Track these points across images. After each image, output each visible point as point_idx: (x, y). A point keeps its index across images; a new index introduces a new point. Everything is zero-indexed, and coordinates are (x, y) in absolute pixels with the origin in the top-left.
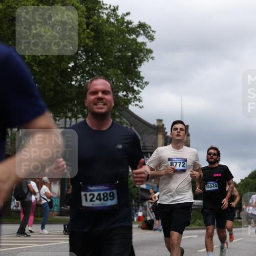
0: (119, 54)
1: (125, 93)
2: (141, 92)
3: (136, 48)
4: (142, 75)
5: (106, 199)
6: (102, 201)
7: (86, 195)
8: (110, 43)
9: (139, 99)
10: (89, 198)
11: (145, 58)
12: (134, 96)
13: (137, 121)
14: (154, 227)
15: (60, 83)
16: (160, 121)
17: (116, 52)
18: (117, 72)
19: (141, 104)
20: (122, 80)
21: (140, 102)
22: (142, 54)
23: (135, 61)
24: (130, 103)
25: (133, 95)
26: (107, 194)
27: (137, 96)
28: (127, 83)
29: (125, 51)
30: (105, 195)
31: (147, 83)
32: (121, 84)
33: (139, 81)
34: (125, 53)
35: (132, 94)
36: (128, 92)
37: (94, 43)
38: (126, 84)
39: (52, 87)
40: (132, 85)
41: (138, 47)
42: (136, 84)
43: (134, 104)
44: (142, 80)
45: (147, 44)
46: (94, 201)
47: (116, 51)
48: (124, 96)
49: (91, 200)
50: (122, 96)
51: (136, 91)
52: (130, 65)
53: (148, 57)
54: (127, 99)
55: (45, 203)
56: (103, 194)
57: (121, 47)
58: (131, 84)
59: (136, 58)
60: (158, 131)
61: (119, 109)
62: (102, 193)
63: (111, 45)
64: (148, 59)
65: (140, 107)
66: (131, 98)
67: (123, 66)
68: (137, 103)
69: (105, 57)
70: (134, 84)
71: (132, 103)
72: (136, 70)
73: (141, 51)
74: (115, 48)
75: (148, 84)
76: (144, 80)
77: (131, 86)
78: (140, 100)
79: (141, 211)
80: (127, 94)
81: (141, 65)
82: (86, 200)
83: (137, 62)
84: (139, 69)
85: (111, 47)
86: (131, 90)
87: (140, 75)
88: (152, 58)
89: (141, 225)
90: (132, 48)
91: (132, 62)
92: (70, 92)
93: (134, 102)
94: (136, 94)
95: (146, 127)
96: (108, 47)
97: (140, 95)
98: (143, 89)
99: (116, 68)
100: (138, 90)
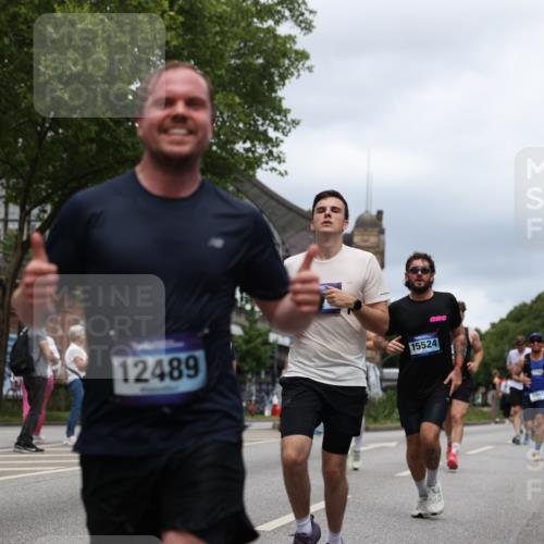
0: (238, 62)
1: (248, 145)
2: (282, 141)
3: (274, 48)
4: (285, 105)
5: (176, 374)
6: (168, 382)
8: (218, 39)
9: (279, 157)
11: (292, 70)
12: (267, 151)
13: (273, 203)
15: (112, 124)
17: (231, 58)
18: (233, 100)
19: (281, 168)
20: (242, 117)
21: (280, 163)
22: (287, 62)
23: (272, 75)
24: (258, 166)
25: (266, 148)
26: (179, 361)
27: (275, 150)
28: (252, 122)
29: (252, 54)
30: (175, 364)
31: (295, 123)
32: (241, 125)
34: (251, 60)
35: (263, 146)
36: (256, 143)
37: (184, 39)
38: (250, 125)
39: (93, 135)
40: (265, 127)
41: (278, 46)
42: (272, 125)
43: (268, 167)
44: (285, 116)
45: (297, 40)
46: (146, 381)
47: (231, 54)
48: (247, 150)
49: (138, 379)
50: (242, 151)
51: (271, 139)
52: (262, 85)
53: (300, 66)
54: (255, 158)
55: (75, 381)
56: (171, 362)
57: (242, 45)
58: (263, 125)
59: (273, 70)
62: (166, 358)
63: (222, 42)
64: (298, 71)
65: (281, 174)
66: (262, 155)
67: (244, 86)
68: (274, 164)
69: (208, 69)
70: (269, 125)
71: (264, 166)
72: (273, 95)
74: (229, 49)
75: (298, 124)
76: (290, 117)
77: (261, 128)
78: (280, 159)
80: (254, 146)
81: (284, 85)
82: (126, 380)
83: (276, 79)
85: (220, 46)
86: (262, 137)
87: (280, 106)
88: (310, 69)
90: (265, 48)
91: (265, 79)
92: (133, 144)
93: (267, 163)
94: (273, 146)
95: (291, 215)
96: (214, 47)
97: (280, 149)
98: (287, 135)
99: (231, 91)
100: (277, 138)
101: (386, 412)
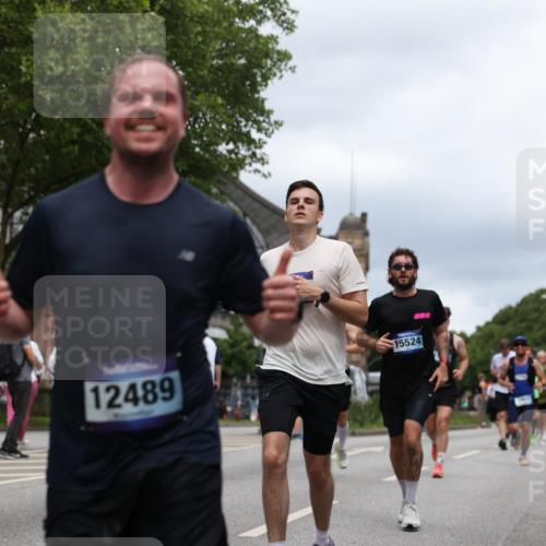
0: (220, 62)
1: (231, 146)
2: (265, 143)
3: (256, 48)
4: (268, 106)
5: (150, 397)
6: (142, 406)
7: (95, 390)
8: (200, 39)
9: (262, 159)
10: (105, 398)
11: (275, 70)
12: (250, 153)
13: (256, 205)
15: (94, 125)
17: (213, 59)
18: (215, 100)
19: (265, 169)
20: (225, 117)
21: (263, 164)
22: (269, 62)
23: (254, 76)
24: (242, 168)
25: (249, 149)
27: (258, 152)
28: (235, 124)
29: (234, 54)
30: (149, 387)
31: (278, 124)
32: (224, 127)
33: (261, 119)
34: (233, 61)
35: (246, 147)
36: (240, 144)
38: (233, 126)
39: (75, 137)
40: (248, 129)
41: (260, 46)
42: (255, 126)
43: (251, 169)
44: (268, 117)
45: (279, 40)
46: (119, 406)
47: (214, 54)
48: (230, 152)
49: (111, 404)
50: (225, 152)
51: (254, 141)
52: (244, 85)
53: (283, 67)
54: (238, 159)
56: (144, 385)
57: (224, 45)
58: (245, 126)
59: (255, 70)
61: (219, 181)
62: (139, 381)
63: (203, 42)
64: (281, 71)
65: (264, 176)
66: (245, 157)
67: (227, 87)
68: (257, 166)
69: (190, 70)
70: (252, 126)
71: (247, 167)
72: (256, 96)
73: (267, 55)
74: (211, 49)
75: (281, 125)
76: (273, 118)
77: (244, 130)
78: (263, 161)
80: (237, 147)
81: (266, 86)
82: (98, 405)
83: (259, 79)
84: (263, 94)
85: (202, 46)
87: (263, 107)
88: (293, 69)
90: (247, 48)
91: (248, 79)
93: (250, 165)
94: (256, 148)
95: (275, 216)
96: (195, 47)
97: (263, 150)
98: (270, 137)
99: (213, 92)
100: (260, 140)
101: (373, 416)
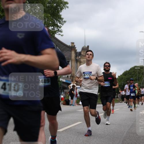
0: (49, 5)
1: (52, 28)
2: (62, 27)
3: (59, 1)
4: (62, 17)
9: (61, 31)
11: (64, 7)
12: (58, 29)
13: (59, 43)
14: (70, 104)
16: (73, 43)
17: (47, 4)
18: (48, 15)
19: (62, 34)
20: (51, 20)
22: (62, 5)
23: (58, 9)
24: (56, 33)
27: (60, 29)
28: (53, 22)
29: (53, 3)
31: (65, 22)
32: (50, 22)
33: (60, 20)
34: (52, 5)
36: (55, 27)
44: (62, 20)
51: (59, 26)
53: (66, 6)
58: (56, 22)
59: (58, 7)
60: (71, 49)
65: (62, 36)
66: (56, 30)
67: (51, 12)
70: (58, 22)
71: (57, 33)
72: (59, 14)
73: (61, 3)
74: (47, 1)
75: (66, 22)
76: (63, 20)
77: (56, 23)
78: (61, 32)
79: (62, 95)
81: (61, 11)
84: (61, 14)
87: (61, 17)
89: (63, 102)
90: (56, 1)
91: (56, 10)
94: (59, 28)
95: (65, 47)
97: (61, 29)
98: (63, 25)
99: (47, 13)
100: (60, 26)
